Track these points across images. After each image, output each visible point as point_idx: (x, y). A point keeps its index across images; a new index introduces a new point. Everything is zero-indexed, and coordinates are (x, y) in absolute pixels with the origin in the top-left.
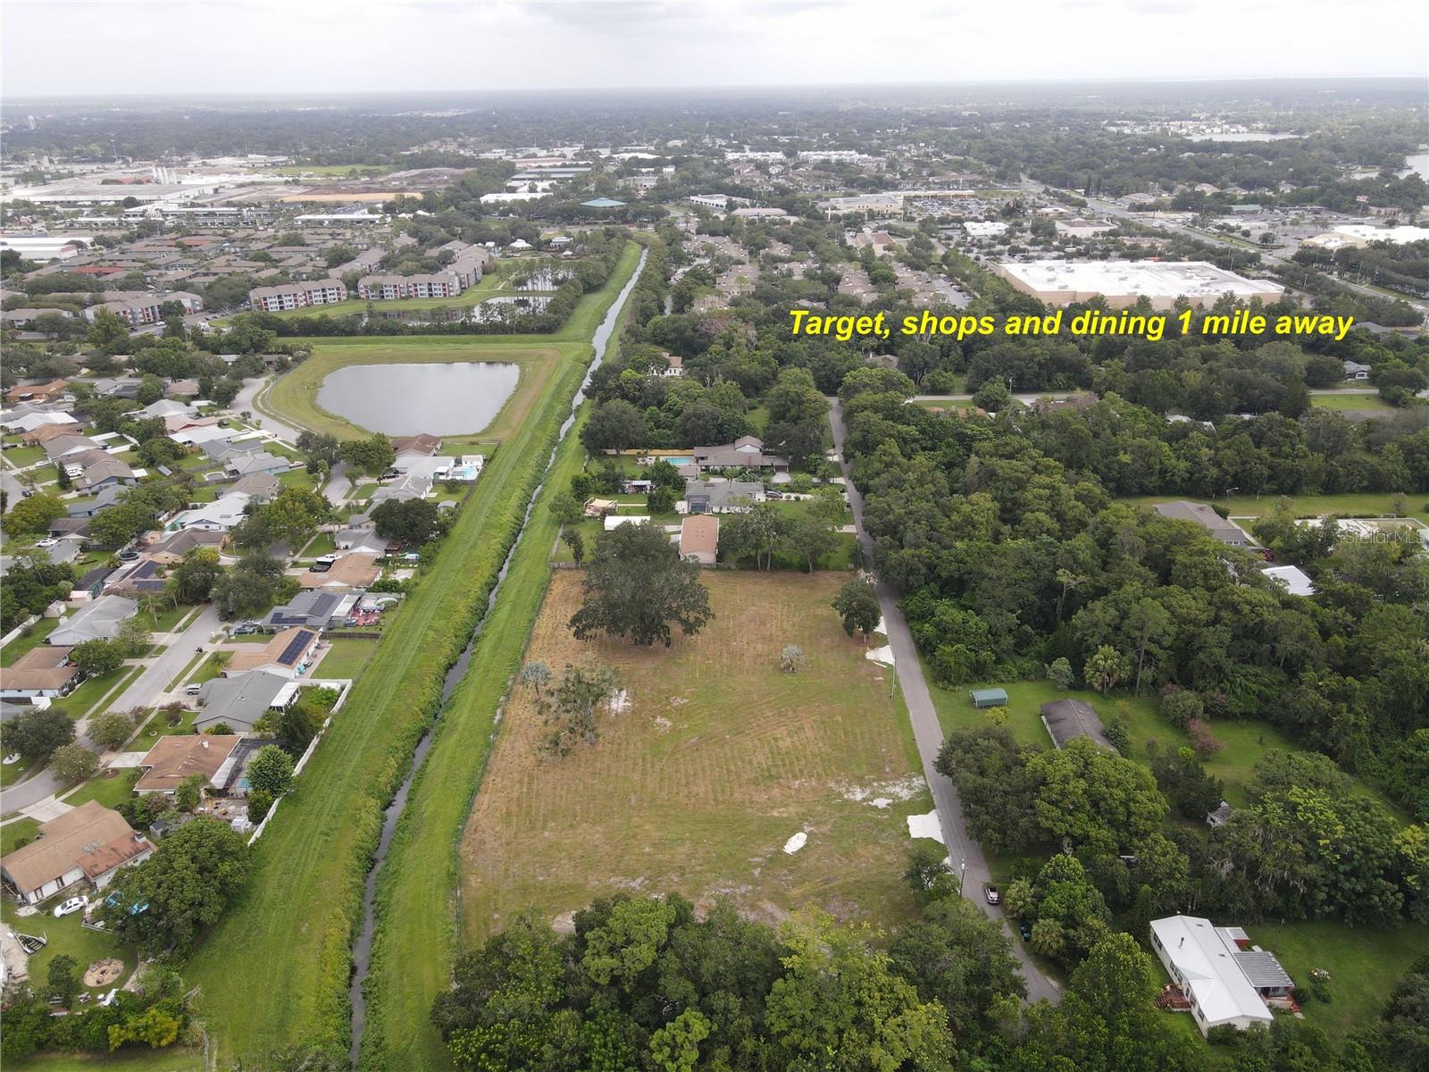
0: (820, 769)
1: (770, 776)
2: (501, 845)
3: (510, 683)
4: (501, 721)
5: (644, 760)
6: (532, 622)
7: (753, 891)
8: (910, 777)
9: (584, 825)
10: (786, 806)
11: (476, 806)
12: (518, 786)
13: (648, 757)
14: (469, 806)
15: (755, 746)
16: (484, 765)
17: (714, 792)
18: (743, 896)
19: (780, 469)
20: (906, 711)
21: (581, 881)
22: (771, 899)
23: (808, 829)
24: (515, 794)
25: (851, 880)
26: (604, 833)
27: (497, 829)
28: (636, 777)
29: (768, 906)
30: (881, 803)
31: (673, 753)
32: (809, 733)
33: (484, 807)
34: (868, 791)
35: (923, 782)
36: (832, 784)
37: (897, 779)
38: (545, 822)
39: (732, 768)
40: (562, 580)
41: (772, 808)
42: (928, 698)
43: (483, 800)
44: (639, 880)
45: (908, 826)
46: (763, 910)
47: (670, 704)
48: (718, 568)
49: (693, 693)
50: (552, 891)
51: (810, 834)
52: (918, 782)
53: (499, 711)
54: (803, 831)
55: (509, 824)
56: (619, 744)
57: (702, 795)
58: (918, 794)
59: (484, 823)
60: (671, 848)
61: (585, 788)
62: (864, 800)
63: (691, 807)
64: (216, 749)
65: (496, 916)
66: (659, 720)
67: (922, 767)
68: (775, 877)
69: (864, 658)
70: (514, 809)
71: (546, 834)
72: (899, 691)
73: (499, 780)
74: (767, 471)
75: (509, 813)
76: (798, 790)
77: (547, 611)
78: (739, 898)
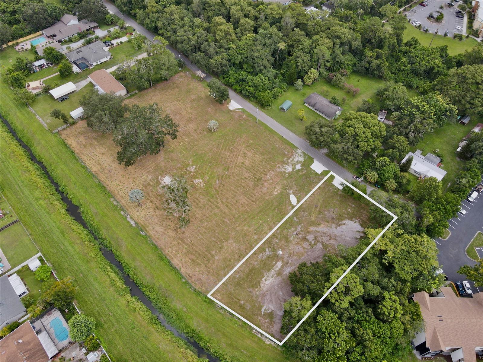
0: (268, 167)
1: (258, 180)
2: (207, 275)
3: (115, 203)
4: (136, 223)
5: (210, 202)
6: (84, 167)
7: (302, 227)
8: (295, 151)
9: (224, 244)
10: (275, 188)
11: (177, 267)
12: (181, 247)
13: (211, 200)
14: (175, 270)
15: (240, 171)
16: (156, 247)
17: (249, 198)
18: (301, 231)
19: (95, 27)
20: (266, 125)
21: (251, 266)
22: (310, 226)
23: (291, 192)
24: (185, 251)
25: (321, 201)
26: (235, 242)
27: (197, 269)
28: (217, 211)
29: (312, 229)
30: (298, 167)
31: (218, 192)
32: (249, 154)
33: (180, 265)
34: (290, 165)
35: (300, 151)
36: (278, 170)
37: (293, 155)
38: (210, 253)
39: (243, 185)
40: (68, 136)
41: (272, 192)
42: (267, 116)
43: (175, 262)
44: (267, 250)
45: (314, 171)
46: (312, 231)
47: (190, 172)
48: (132, 96)
49: (192, 161)
50: (247, 277)
51: (293, 193)
52: (299, 152)
53: (129, 219)
54: (290, 194)
55: (198, 264)
56: (194, 202)
57: (246, 202)
58: (304, 156)
59: (189, 271)
60: (262, 230)
61: (206, 229)
62: (293, 169)
63: (249, 210)
64: (28, 338)
65: (242, 302)
66: (196, 181)
67: (294, 146)
68: (302, 217)
69: (231, 111)
70: (193, 257)
71: (217, 258)
72: (256, 119)
73: (170, 250)
74: (91, 31)
75: (192, 260)
76: (271, 179)
77: (85, 158)
78: (302, 233)
